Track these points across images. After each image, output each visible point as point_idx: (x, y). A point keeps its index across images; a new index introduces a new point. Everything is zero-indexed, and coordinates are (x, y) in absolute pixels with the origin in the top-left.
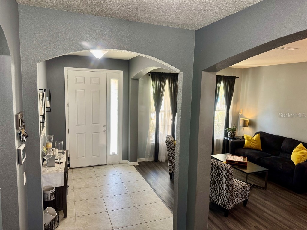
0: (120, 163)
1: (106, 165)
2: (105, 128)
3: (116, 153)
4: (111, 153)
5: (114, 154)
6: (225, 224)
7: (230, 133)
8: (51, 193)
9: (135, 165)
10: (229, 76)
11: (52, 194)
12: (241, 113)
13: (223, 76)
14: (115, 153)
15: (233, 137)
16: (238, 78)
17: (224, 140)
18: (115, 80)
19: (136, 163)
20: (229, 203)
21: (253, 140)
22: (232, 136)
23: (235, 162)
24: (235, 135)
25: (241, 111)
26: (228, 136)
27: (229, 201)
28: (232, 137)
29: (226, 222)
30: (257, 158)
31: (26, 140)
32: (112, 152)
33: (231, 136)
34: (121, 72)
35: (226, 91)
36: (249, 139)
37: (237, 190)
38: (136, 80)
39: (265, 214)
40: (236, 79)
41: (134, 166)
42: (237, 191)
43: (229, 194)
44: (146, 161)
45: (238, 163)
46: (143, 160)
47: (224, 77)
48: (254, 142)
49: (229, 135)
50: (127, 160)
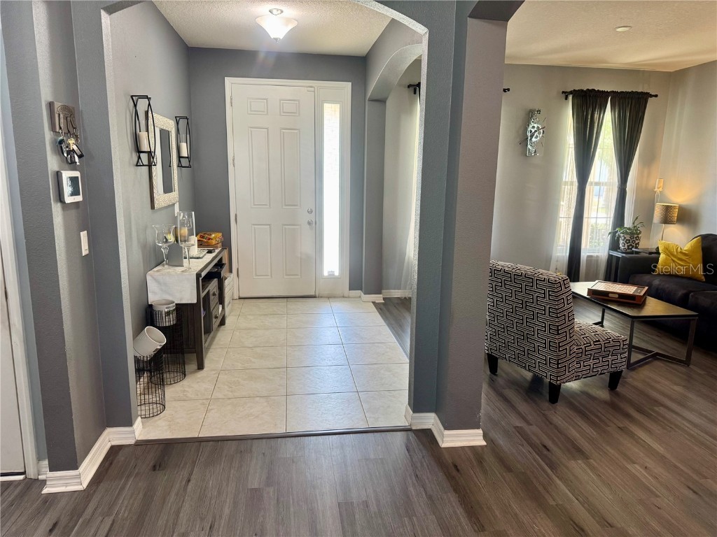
0: (343, 297)
1: (314, 297)
2: (312, 217)
3: (337, 273)
4: (326, 274)
5: (331, 275)
6: (544, 414)
7: (623, 240)
8: (166, 310)
9: (377, 302)
10: (630, 91)
11: (168, 313)
12: (658, 188)
13: (613, 92)
14: (333, 275)
15: (631, 249)
16: (656, 96)
17: (610, 257)
18: (333, 105)
19: (379, 298)
20: (558, 368)
21: (681, 252)
22: (628, 246)
23: (610, 295)
24: (638, 243)
25: (659, 183)
26: (619, 248)
27: (558, 364)
28: (628, 249)
29: (546, 412)
30: (681, 293)
31: (79, 162)
32: (329, 272)
33: (626, 247)
34: (347, 86)
35: (620, 133)
36: (670, 252)
37: (587, 343)
38: (381, 101)
39: (662, 408)
40: (650, 100)
41: (374, 303)
42: (584, 344)
43: (560, 347)
44: (404, 296)
45: (617, 296)
46: (396, 294)
47: (614, 94)
48: (684, 258)
49: (621, 246)
50: (360, 291)
